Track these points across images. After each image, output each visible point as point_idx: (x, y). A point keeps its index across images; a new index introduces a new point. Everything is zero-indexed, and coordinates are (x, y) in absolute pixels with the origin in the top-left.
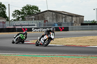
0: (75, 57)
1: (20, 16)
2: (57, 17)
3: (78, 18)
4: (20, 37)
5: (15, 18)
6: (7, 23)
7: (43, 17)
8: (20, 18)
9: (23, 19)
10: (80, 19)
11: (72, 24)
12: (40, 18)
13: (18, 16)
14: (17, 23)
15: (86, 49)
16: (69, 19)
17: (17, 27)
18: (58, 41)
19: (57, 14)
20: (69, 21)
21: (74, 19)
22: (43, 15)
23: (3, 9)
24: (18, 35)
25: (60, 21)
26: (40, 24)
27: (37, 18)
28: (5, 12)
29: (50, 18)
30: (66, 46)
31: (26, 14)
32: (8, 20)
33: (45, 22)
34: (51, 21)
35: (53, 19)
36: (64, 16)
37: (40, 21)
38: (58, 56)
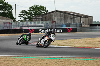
0: (84, 59)
1: (27, 17)
2: (65, 18)
3: (87, 19)
4: (24, 38)
5: (22, 19)
6: (14, 24)
7: (51, 18)
8: (27, 19)
9: (31, 19)
10: (89, 20)
11: (81, 25)
12: (48, 19)
13: (25, 16)
14: (24, 24)
15: (95, 51)
16: (77, 20)
17: (24, 28)
18: (67, 43)
19: (66, 15)
20: (77, 22)
21: (83, 19)
22: (51, 15)
23: (9, 10)
24: (22, 36)
25: (69, 21)
26: (48, 25)
27: (45, 19)
28: (11, 13)
29: (58, 19)
30: (75, 47)
31: (33, 14)
32: (15, 21)
33: (53, 23)
34: (59, 22)
35: (61, 20)
36: (73, 16)
37: (48, 22)
38: (67, 58)
